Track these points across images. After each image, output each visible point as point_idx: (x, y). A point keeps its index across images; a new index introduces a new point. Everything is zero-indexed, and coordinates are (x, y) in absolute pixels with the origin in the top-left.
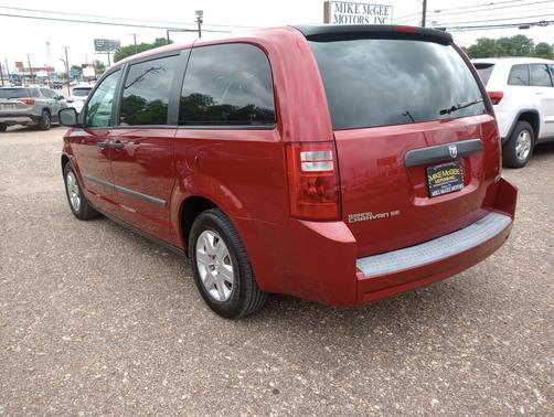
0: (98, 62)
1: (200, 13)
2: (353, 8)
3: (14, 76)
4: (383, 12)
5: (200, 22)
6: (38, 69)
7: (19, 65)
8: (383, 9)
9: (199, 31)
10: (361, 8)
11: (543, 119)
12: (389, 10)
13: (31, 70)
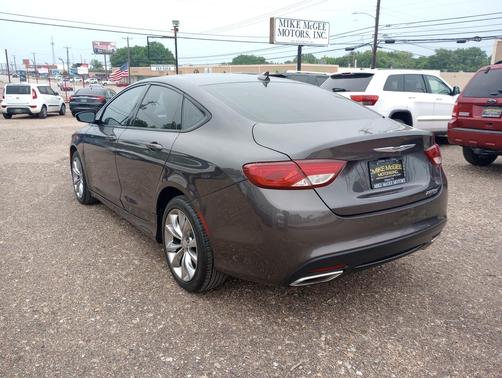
0: (96, 61)
1: (176, 23)
2: (295, 24)
3: (21, 72)
4: (321, 27)
5: (176, 30)
6: (40, 67)
7: (26, 62)
8: (322, 26)
9: (175, 38)
10: (302, 24)
11: (415, 118)
12: (327, 26)
13: (35, 67)
